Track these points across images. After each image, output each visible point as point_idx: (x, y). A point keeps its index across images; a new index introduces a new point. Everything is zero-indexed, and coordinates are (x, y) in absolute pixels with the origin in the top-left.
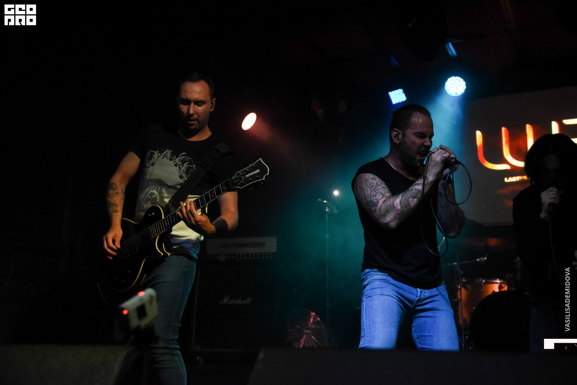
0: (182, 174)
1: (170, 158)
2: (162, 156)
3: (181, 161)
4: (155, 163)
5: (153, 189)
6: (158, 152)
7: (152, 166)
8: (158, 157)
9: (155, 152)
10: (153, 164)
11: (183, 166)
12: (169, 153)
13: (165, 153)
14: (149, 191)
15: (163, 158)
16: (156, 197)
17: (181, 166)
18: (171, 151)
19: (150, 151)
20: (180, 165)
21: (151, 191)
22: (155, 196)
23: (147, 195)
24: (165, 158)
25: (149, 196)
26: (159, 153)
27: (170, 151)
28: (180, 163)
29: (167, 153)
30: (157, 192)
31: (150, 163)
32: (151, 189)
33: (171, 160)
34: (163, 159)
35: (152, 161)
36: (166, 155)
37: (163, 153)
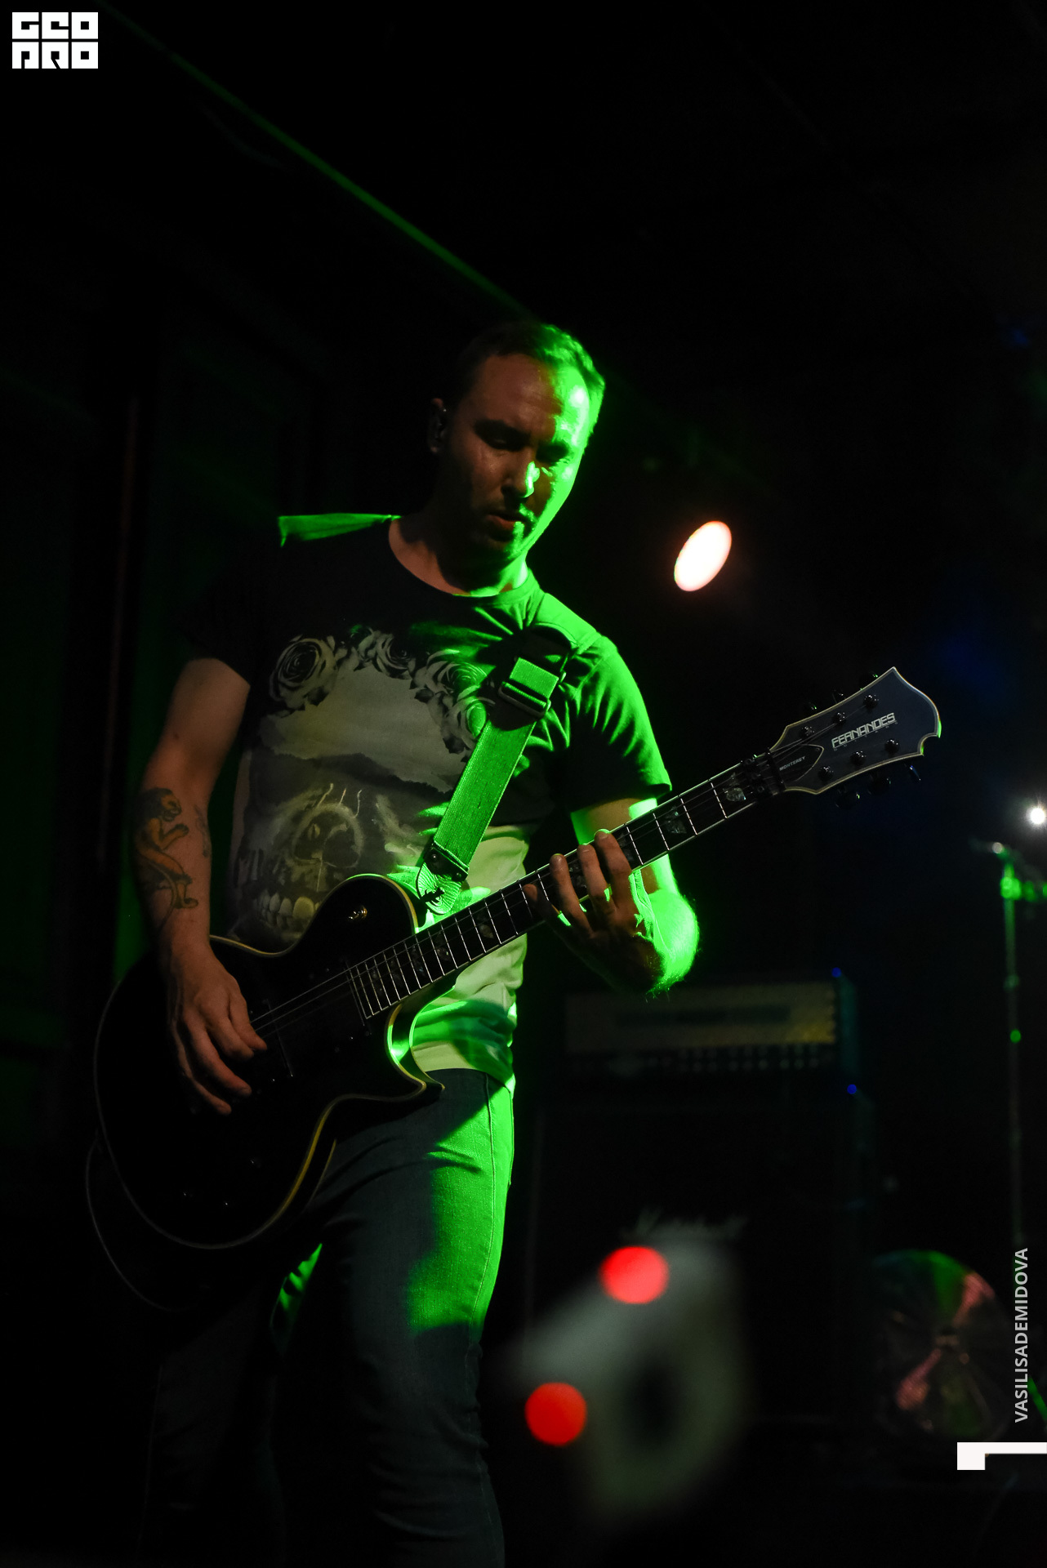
0: (456, 732)
1: (388, 668)
2: (354, 661)
3: (444, 680)
4: (327, 688)
5: (334, 797)
6: (331, 641)
7: (316, 702)
8: (339, 663)
9: (322, 644)
10: (319, 697)
11: (455, 702)
12: (383, 645)
13: (364, 644)
14: (309, 807)
15: (360, 667)
16: (350, 832)
17: (448, 701)
18: (390, 638)
19: (296, 639)
20: (443, 695)
21: (320, 808)
22: (343, 827)
23: (305, 822)
24: (369, 668)
25: (317, 830)
26: (338, 646)
27: (385, 636)
28: (441, 688)
29: (372, 646)
30: (354, 810)
31: (304, 692)
32: (321, 796)
33: (395, 674)
34: (363, 671)
35: (312, 684)
36: (371, 653)
37: (357, 647)
